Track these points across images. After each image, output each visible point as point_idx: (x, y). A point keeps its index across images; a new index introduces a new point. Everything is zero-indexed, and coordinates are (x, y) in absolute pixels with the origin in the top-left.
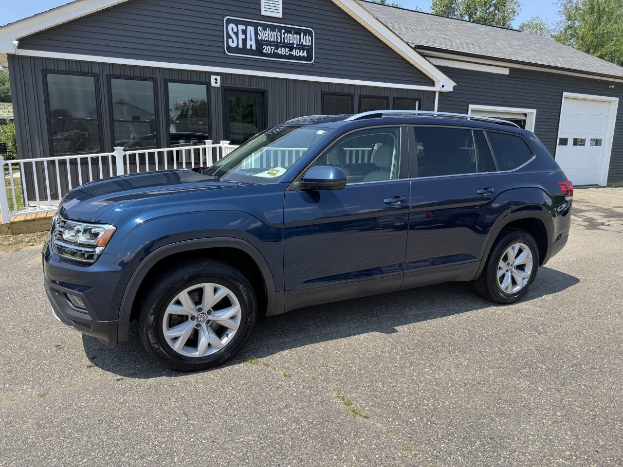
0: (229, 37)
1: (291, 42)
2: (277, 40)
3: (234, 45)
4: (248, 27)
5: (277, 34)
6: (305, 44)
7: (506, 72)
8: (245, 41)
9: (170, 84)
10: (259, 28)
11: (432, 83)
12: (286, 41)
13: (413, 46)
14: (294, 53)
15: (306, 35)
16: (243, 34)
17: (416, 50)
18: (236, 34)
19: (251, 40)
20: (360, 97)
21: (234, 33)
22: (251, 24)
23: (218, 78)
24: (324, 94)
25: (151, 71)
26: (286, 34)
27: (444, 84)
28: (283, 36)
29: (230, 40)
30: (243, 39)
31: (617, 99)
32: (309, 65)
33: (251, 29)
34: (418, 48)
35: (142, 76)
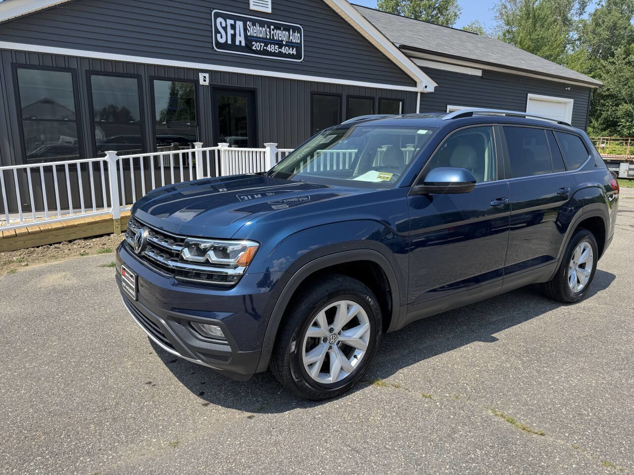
0: (217, 32)
1: (280, 39)
2: (266, 36)
3: (222, 41)
4: (237, 22)
5: (266, 30)
6: (294, 41)
7: (479, 73)
8: (234, 36)
9: (155, 82)
10: (248, 23)
11: (414, 83)
12: (275, 38)
13: (398, 46)
14: (284, 50)
15: (295, 32)
16: (232, 29)
17: (401, 50)
18: (225, 29)
19: (240, 36)
20: (348, 97)
21: (223, 28)
22: (240, 19)
23: (207, 75)
24: (313, 94)
25: (135, 66)
26: (275, 31)
27: (426, 84)
28: (272, 32)
29: (219, 35)
30: (232, 34)
31: (572, 100)
32: (298, 63)
33: (240, 24)
34: (402, 48)
35: (125, 72)
